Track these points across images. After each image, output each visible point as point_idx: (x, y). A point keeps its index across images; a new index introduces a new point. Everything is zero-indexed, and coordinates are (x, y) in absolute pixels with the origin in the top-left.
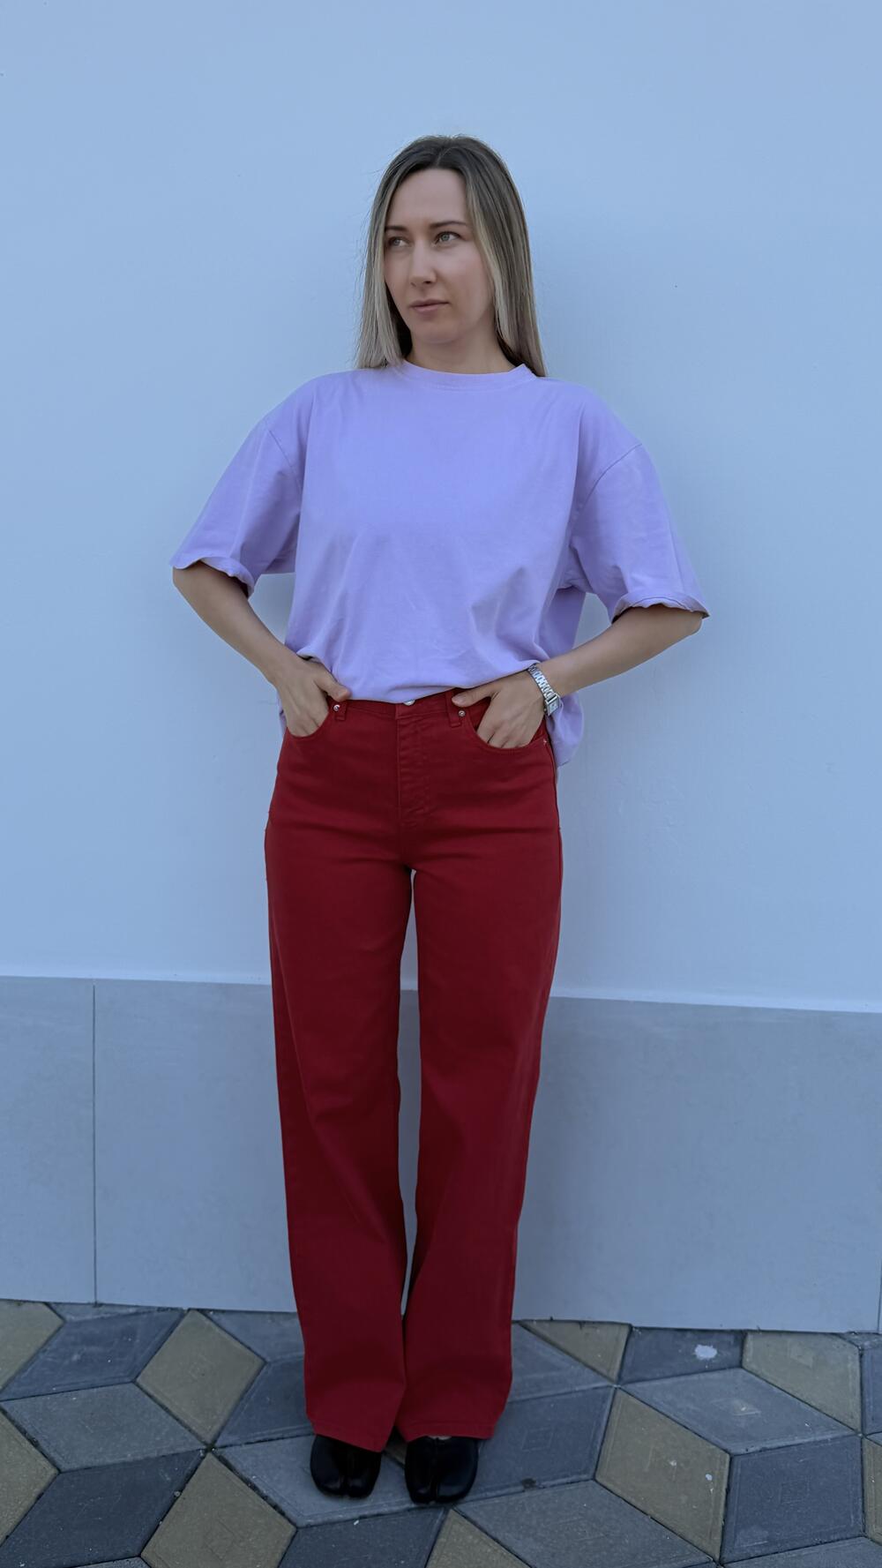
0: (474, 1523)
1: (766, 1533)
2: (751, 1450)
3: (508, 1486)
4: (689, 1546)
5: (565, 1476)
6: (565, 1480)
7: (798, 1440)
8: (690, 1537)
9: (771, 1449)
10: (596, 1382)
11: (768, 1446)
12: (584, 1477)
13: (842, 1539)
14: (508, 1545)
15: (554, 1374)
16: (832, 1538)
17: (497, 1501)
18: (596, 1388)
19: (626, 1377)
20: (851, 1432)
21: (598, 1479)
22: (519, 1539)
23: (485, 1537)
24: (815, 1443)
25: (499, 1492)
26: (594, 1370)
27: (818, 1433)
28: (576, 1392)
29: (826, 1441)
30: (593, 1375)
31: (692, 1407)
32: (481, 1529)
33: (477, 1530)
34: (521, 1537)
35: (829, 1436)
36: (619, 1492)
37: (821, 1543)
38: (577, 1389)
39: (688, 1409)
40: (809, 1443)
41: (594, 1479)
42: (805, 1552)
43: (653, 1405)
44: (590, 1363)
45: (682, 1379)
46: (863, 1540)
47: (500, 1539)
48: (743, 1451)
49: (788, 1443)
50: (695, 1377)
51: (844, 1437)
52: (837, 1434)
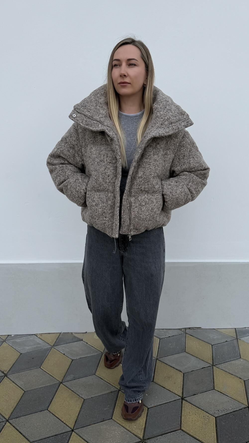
0: (10, 379)
1: (74, 376)
2: (77, 358)
3: (20, 371)
4: (56, 380)
5: (34, 367)
6: (33, 368)
7: (89, 355)
8: (56, 378)
9: (82, 358)
10: (48, 346)
11: (81, 357)
12: (38, 367)
13: (90, 376)
14: (16, 383)
15: (39, 345)
16: (88, 376)
17: (16, 374)
18: (48, 348)
19: (55, 345)
20: (101, 353)
21: (41, 367)
22: (19, 382)
23: (11, 382)
24: (92, 356)
25: (18, 372)
26: (49, 344)
27: (94, 353)
28: (43, 349)
29: (94, 355)
30: (47, 345)
31: (67, 350)
32: (11, 380)
33: (10, 380)
34: (19, 381)
35: (96, 354)
36: (44, 370)
37: (85, 377)
38: (43, 348)
39: (67, 351)
40: (91, 356)
41: (40, 368)
42: (81, 379)
43: (59, 351)
44: (48, 343)
45: (68, 344)
46: (94, 375)
47: (15, 382)
48: (76, 359)
49: (86, 356)
50: (71, 343)
51: (99, 354)
52: (98, 353)
